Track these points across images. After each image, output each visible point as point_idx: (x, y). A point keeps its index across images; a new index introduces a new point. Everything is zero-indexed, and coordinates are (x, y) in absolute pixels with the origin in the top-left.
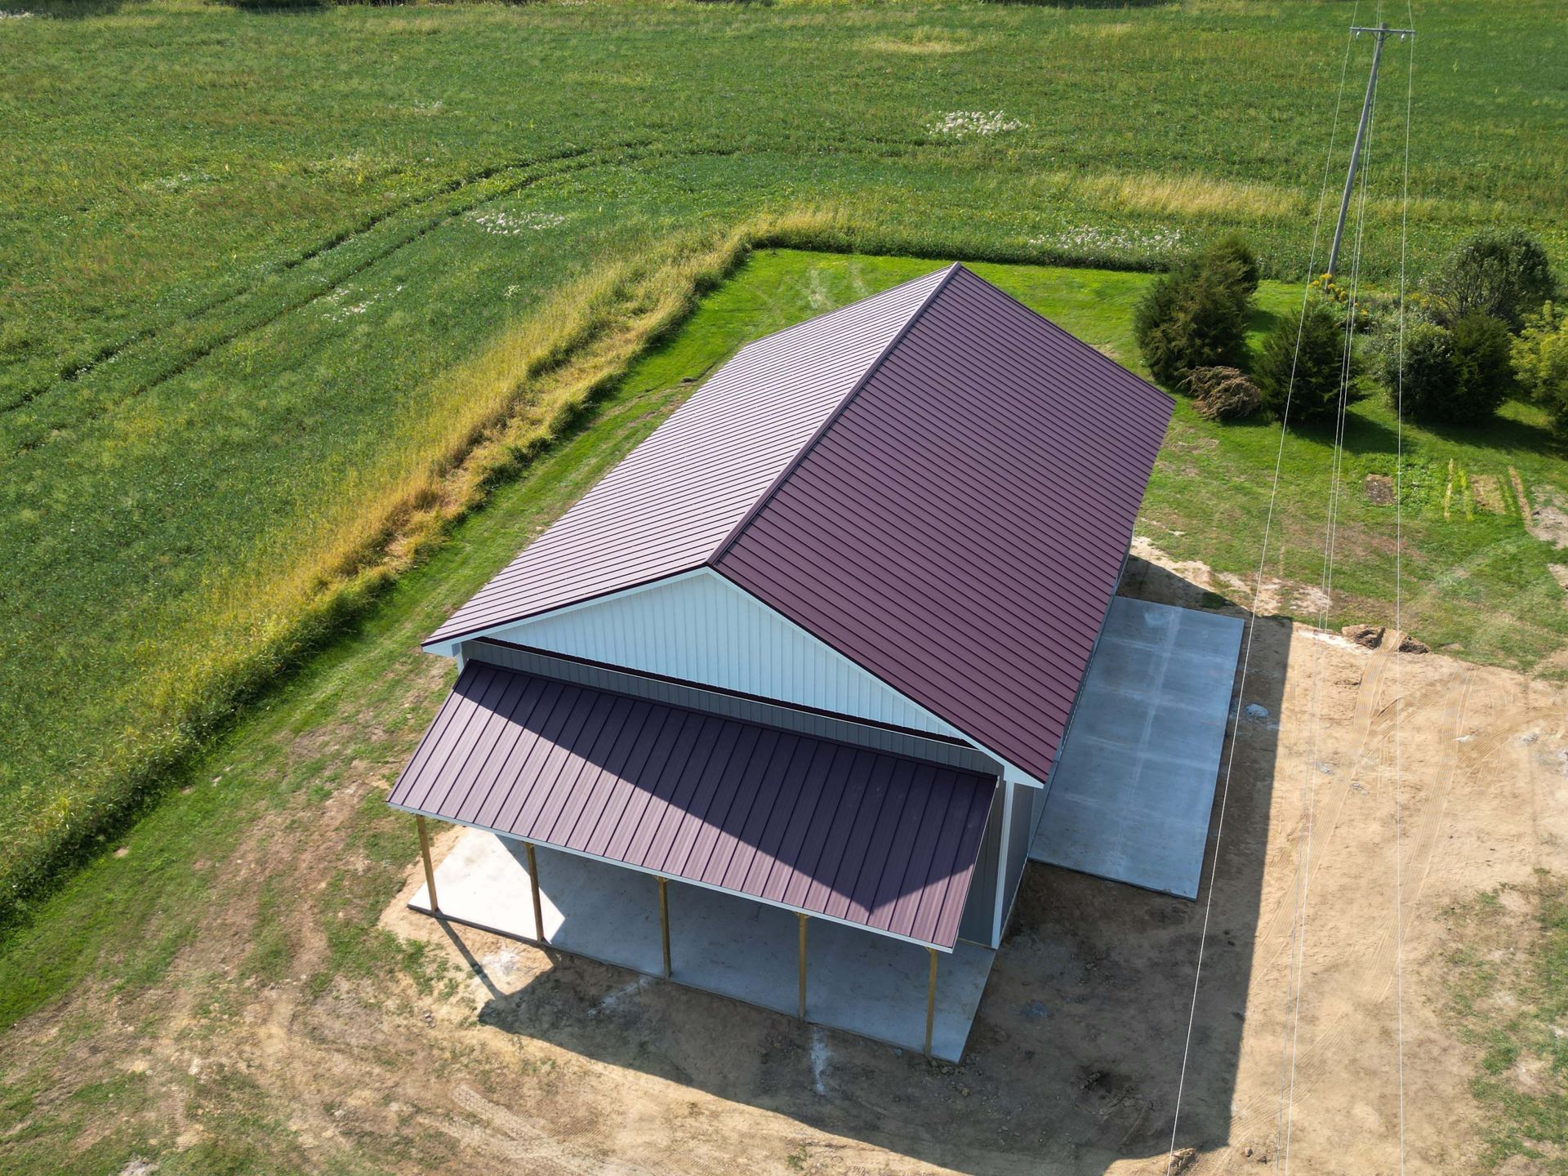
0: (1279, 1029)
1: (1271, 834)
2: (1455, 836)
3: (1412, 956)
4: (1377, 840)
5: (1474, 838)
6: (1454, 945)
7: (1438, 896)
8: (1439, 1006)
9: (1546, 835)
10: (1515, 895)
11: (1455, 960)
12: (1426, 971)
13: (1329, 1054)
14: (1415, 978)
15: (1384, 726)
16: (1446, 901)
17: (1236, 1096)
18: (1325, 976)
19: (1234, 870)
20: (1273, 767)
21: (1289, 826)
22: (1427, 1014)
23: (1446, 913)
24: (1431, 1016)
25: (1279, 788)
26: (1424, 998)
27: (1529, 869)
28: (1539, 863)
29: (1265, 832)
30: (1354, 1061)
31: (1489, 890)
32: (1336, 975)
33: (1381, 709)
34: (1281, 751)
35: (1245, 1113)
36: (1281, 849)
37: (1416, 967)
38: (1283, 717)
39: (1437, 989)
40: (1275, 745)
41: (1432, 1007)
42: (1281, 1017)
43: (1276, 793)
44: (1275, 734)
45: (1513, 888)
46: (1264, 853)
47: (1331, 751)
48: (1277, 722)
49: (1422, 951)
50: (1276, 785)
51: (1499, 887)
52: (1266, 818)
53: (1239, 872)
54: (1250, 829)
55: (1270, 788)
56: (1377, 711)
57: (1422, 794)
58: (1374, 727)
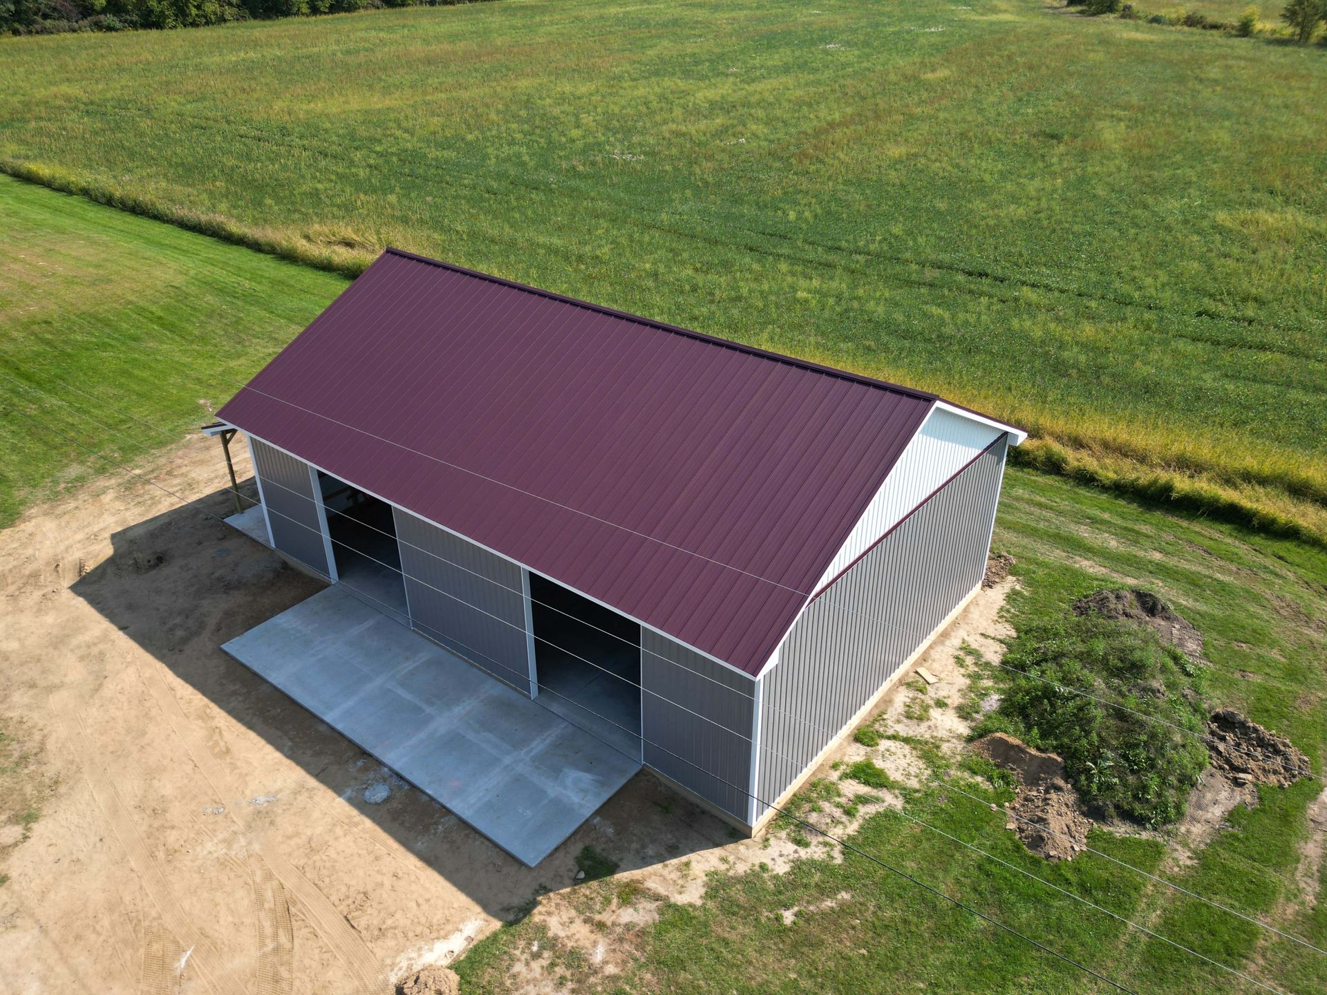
0: (96, 641)
1: (234, 722)
2: (99, 844)
3: (54, 735)
4: (155, 783)
5: (81, 856)
6: (32, 768)
7: (72, 788)
8: (11, 723)
9: (19, 922)
10: (11, 841)
11: (24, 759)
12: (37, 737)
13: (56, 653)
14: (40, 725)
15: (269, 895)
16: (63, 789)
17: (86, 603)
18: (98, 682)
19: (224, 682)
20: (299, 763)
21: (227, 736)
22: (15, 714)
23: (56, 782)
24: (11, 715)
25: (271, 755)
26: (25, 720)
27: (14, 874)
28: (8, 889)
29: (239, 719)
30: (39, 660)
31: (34, 826)
32: (92, 687)
33: (293, 910)
34: (312, 782)
35: (74, 602)
36: (213, 718)
37: (46, 732)
38: (355, 812)
39: (21, 733)
40: (323, 781)
41: (14, 720)
42: (101, 646)
43: (269, 749)
44: (338, 790)
45: (16, 845)
46: (221, 707)
47: (278, 820)
48: (350, 801)
49: (51, 745)
50: (278, 755)
51: (28, 834)
52: (251, 727)
53: (222, 684)
54: (250, 711)
55: (279, 748)
56: (295, 903)
57: (161, 855)
58: (275, 883)
